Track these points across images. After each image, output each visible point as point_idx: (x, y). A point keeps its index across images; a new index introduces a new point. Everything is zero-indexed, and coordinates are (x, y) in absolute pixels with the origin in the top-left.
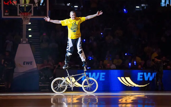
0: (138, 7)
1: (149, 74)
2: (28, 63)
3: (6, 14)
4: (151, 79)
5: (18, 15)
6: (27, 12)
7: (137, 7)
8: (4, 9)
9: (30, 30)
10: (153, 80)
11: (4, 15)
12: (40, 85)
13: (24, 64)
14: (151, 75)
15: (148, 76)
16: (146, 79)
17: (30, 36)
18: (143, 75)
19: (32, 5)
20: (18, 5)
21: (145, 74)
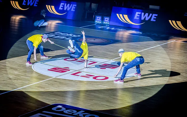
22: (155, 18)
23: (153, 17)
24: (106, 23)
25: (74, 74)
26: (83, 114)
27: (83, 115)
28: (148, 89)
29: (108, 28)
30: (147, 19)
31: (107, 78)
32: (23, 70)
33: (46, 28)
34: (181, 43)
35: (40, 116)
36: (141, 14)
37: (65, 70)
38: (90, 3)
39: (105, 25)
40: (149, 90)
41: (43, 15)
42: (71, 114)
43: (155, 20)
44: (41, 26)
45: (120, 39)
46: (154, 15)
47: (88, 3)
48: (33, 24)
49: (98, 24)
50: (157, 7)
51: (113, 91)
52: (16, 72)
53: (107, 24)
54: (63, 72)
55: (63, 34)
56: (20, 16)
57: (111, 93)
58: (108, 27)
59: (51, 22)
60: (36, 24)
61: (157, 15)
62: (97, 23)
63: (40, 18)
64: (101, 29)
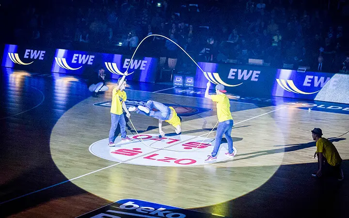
22: (257, 76)
23: (254, 75)
24: (190, 85)
25: (148, 158)
26: (164, 212)
27: (164, 214)
28: (252, 176)
29: (192, 92)
30: (246, 78)
31: (194, 161)
32: (77, 154)
33: (106, 94)
34: (295, 110)
35: (104, 217)
36: (237, 71)
37: (136, 151)
38: (165, 58)
39: (187, 88)
40: (254, 176)
41: (102, 77)
42: (147, 212)
43: (257, 80)
44: (99, 92)
45: (208, 107)
46: (255, 72)
47: (163, 58)
48: (88, 88)
49: (178, 87)
50: (259, 62)
51: (203, 180)
52: (68, 157)
53: (191, 87)
54: (132, 155)
55: (130, 102)
56: (68, 78)
57: (202, 182)
58: (192, 90)
59: (113, 86)
60: (92, 88)
61: (259, 72)
62: (176, 85)
63: (98, 80)
64: (183, 94)
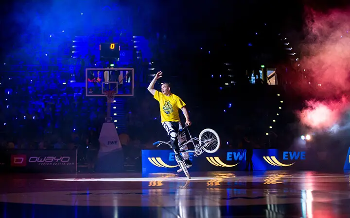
0: (228, 84)
1: (239, 153)
2: (112, 143)
3: (90, 92)
4: (240, 159)
5: (103, 93)
6: (111, 90)
7: (226, 84)
8: (88, 88)
9: (115, 108)
10: (243, 159)
11: (88, 94)
12: (125, 166)
13: (108, 144)
14: (241, 154)
15: (237, 156)
16: (236, 158)
17: (115, 114)
18: (233, 155)
19: (117, 82)
20: (103, 82)
21: (235, 153)
